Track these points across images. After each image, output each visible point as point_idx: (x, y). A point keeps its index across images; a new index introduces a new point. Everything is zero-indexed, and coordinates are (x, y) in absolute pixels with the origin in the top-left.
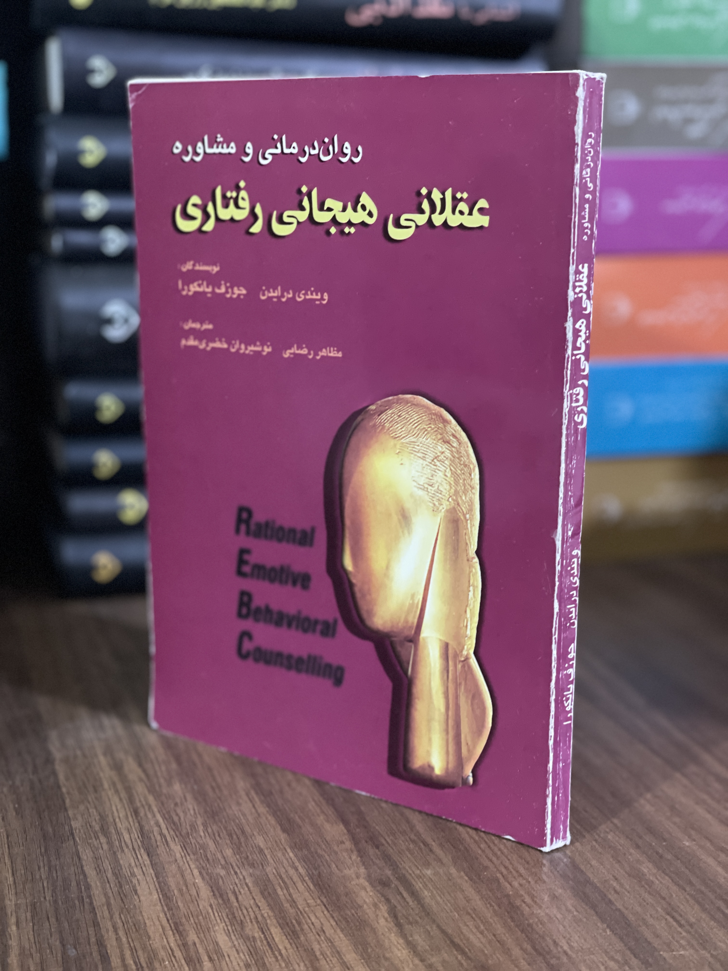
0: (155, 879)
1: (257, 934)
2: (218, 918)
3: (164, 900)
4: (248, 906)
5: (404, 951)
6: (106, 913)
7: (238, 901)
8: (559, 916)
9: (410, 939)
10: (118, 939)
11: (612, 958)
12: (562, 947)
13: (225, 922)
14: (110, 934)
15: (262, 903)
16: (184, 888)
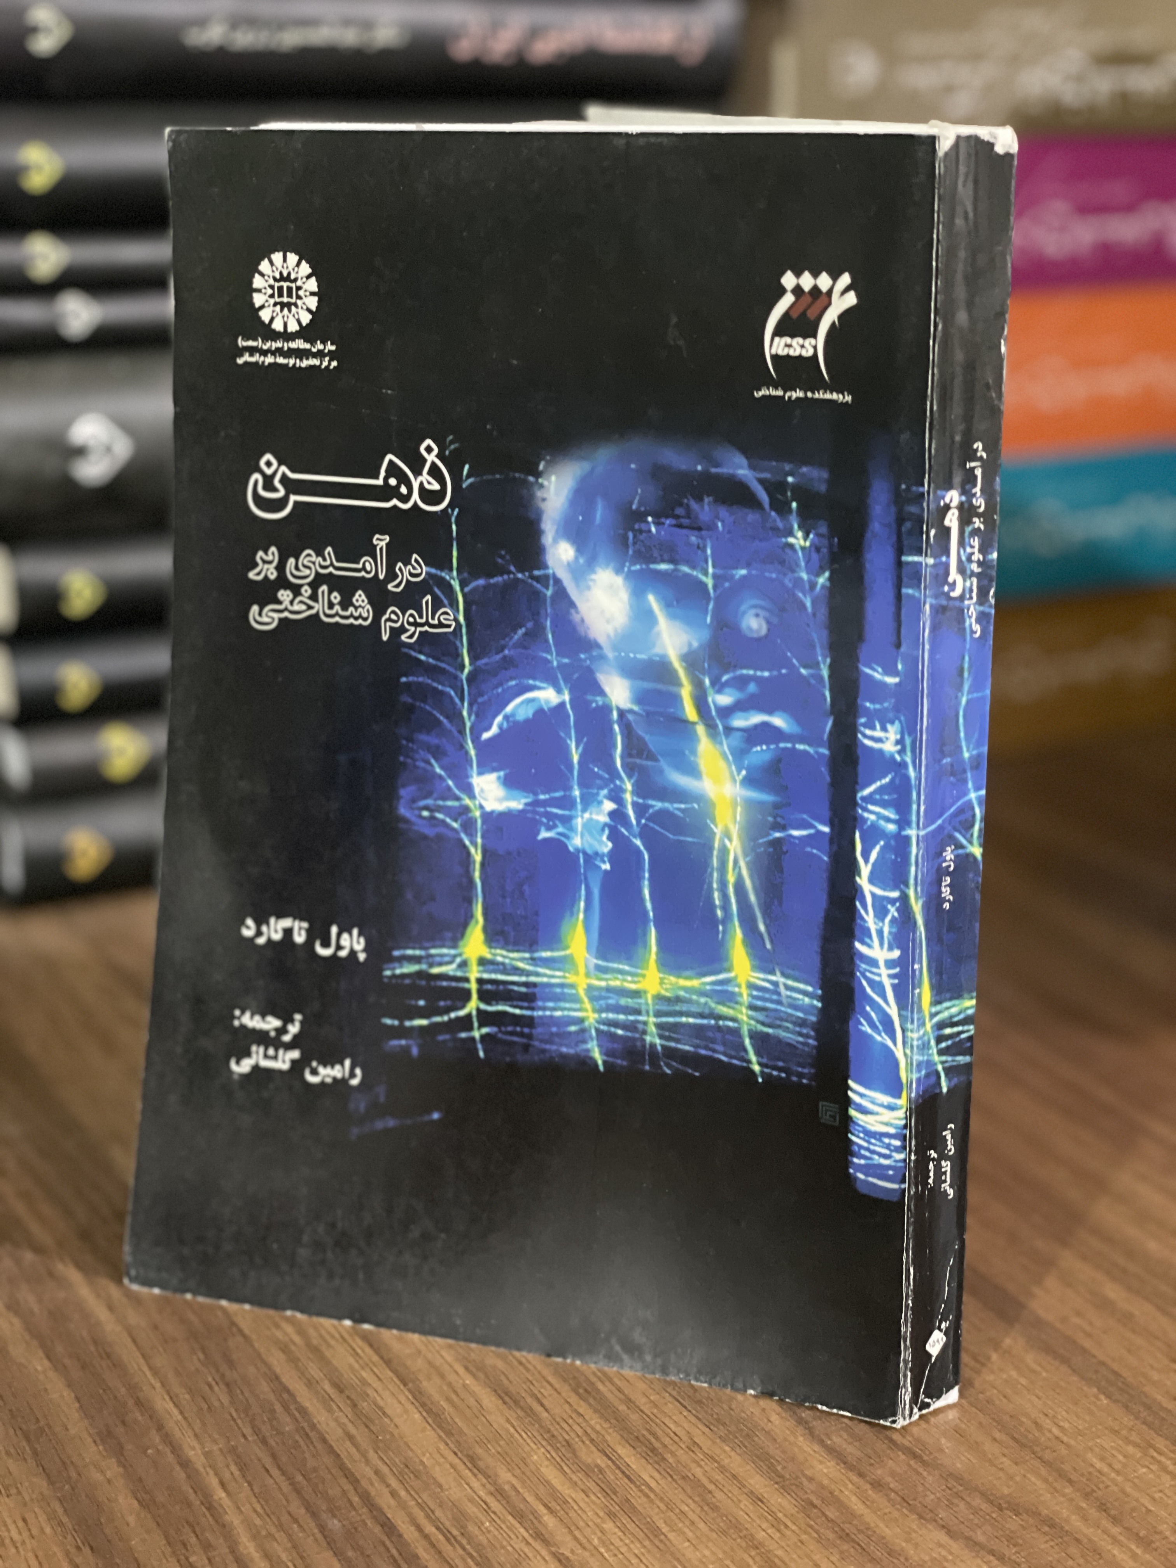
0: (402, 1387)
1: (602, 1461)
2: (529, 1441)
3: (434, 1422)
4: (565, 1417)
5: (828, 1464)
6: (353, 1450)
7: (546, 1410)
8: (1023, 1381)
9: (829, 1442)
10: (394, 1494)
11: (1127, 1441)
12: (1050, 1431)
13: (544, 1447)
14: (376, 1485)
15: (583, 1408)
16: (454, 1397)
